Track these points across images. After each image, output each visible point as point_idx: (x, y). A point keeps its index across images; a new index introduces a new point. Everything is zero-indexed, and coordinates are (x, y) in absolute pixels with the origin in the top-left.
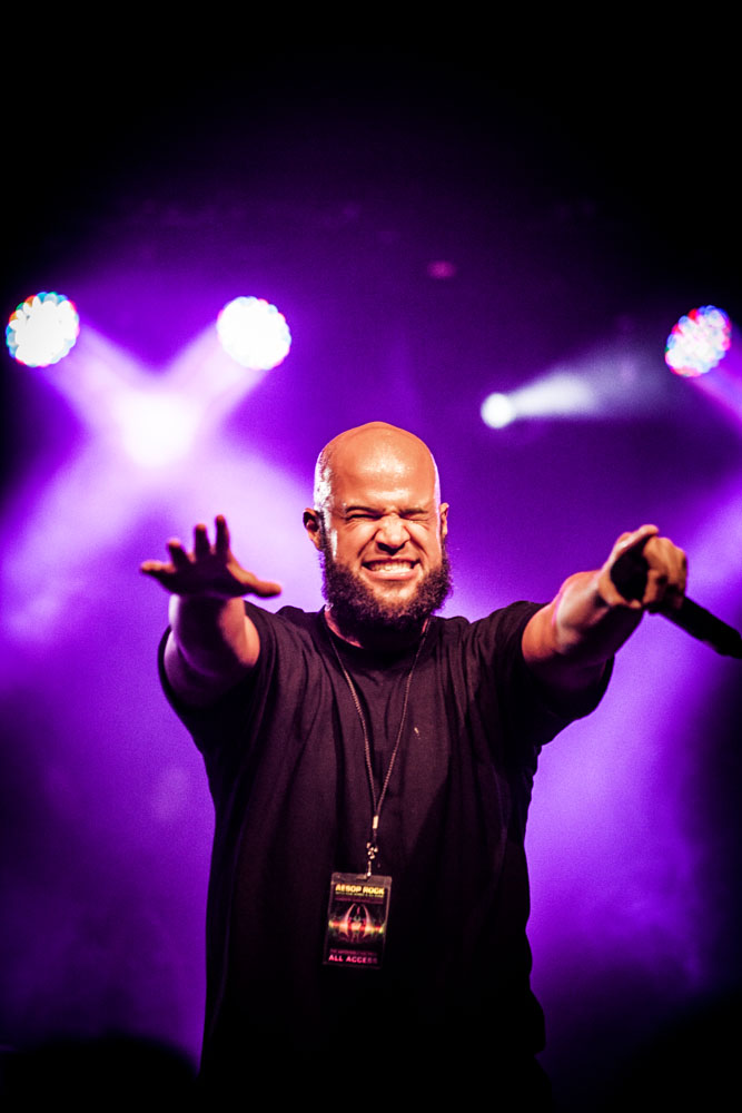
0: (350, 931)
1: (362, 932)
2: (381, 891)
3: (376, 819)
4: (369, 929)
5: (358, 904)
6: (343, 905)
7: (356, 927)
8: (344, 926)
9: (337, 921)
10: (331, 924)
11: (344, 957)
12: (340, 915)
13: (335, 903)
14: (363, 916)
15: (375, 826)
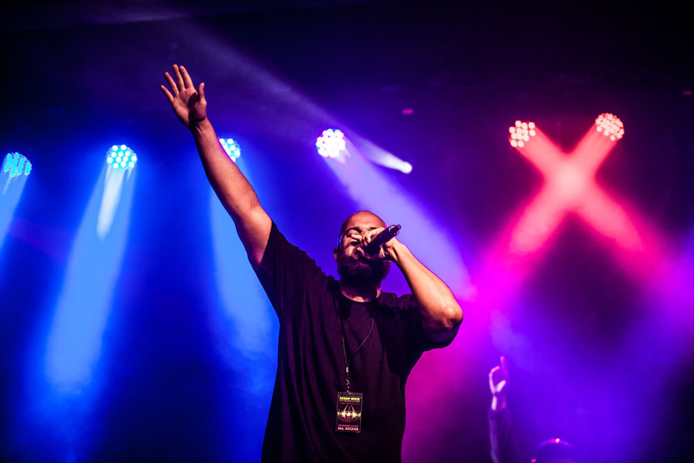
0: (346, 416)
1: (351, 416)
2: (359, 399)
3: (347, 368)
4: (354, 415)
5: (349, 405)
6: (343, 406)
7: (349, 414)
8: (344, 414)
9: (341, 412)
10: (338, 413)
11: (344, 428)
12: (342, 410)
13: (339, 405)
14: (351, 410)
15: (347, 371)
